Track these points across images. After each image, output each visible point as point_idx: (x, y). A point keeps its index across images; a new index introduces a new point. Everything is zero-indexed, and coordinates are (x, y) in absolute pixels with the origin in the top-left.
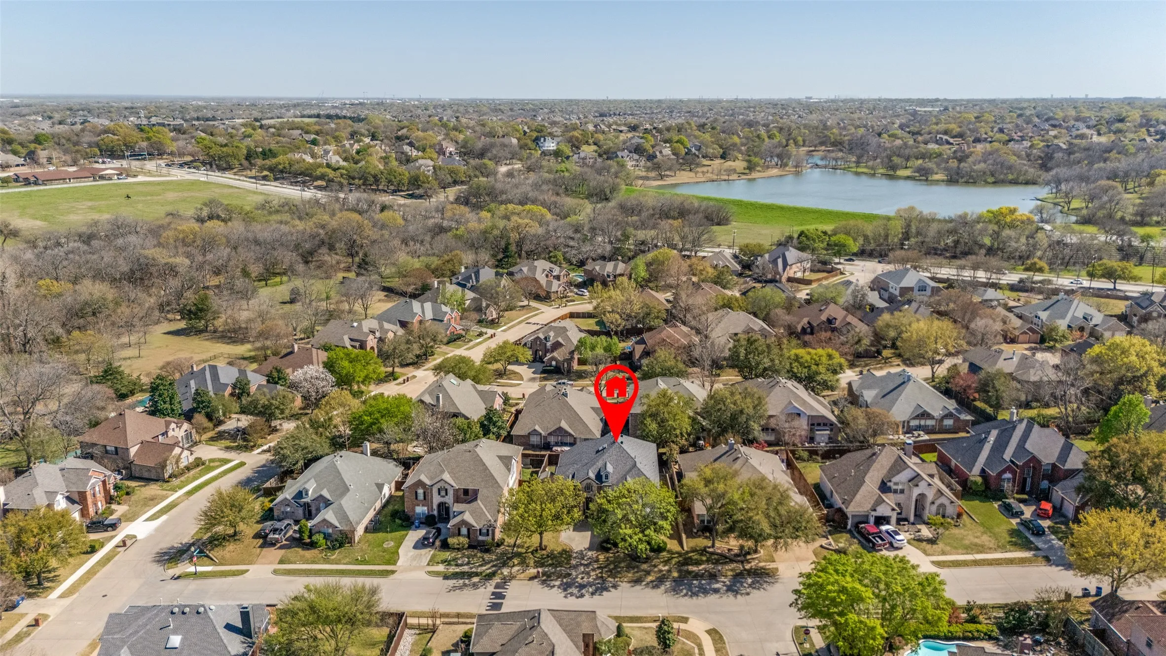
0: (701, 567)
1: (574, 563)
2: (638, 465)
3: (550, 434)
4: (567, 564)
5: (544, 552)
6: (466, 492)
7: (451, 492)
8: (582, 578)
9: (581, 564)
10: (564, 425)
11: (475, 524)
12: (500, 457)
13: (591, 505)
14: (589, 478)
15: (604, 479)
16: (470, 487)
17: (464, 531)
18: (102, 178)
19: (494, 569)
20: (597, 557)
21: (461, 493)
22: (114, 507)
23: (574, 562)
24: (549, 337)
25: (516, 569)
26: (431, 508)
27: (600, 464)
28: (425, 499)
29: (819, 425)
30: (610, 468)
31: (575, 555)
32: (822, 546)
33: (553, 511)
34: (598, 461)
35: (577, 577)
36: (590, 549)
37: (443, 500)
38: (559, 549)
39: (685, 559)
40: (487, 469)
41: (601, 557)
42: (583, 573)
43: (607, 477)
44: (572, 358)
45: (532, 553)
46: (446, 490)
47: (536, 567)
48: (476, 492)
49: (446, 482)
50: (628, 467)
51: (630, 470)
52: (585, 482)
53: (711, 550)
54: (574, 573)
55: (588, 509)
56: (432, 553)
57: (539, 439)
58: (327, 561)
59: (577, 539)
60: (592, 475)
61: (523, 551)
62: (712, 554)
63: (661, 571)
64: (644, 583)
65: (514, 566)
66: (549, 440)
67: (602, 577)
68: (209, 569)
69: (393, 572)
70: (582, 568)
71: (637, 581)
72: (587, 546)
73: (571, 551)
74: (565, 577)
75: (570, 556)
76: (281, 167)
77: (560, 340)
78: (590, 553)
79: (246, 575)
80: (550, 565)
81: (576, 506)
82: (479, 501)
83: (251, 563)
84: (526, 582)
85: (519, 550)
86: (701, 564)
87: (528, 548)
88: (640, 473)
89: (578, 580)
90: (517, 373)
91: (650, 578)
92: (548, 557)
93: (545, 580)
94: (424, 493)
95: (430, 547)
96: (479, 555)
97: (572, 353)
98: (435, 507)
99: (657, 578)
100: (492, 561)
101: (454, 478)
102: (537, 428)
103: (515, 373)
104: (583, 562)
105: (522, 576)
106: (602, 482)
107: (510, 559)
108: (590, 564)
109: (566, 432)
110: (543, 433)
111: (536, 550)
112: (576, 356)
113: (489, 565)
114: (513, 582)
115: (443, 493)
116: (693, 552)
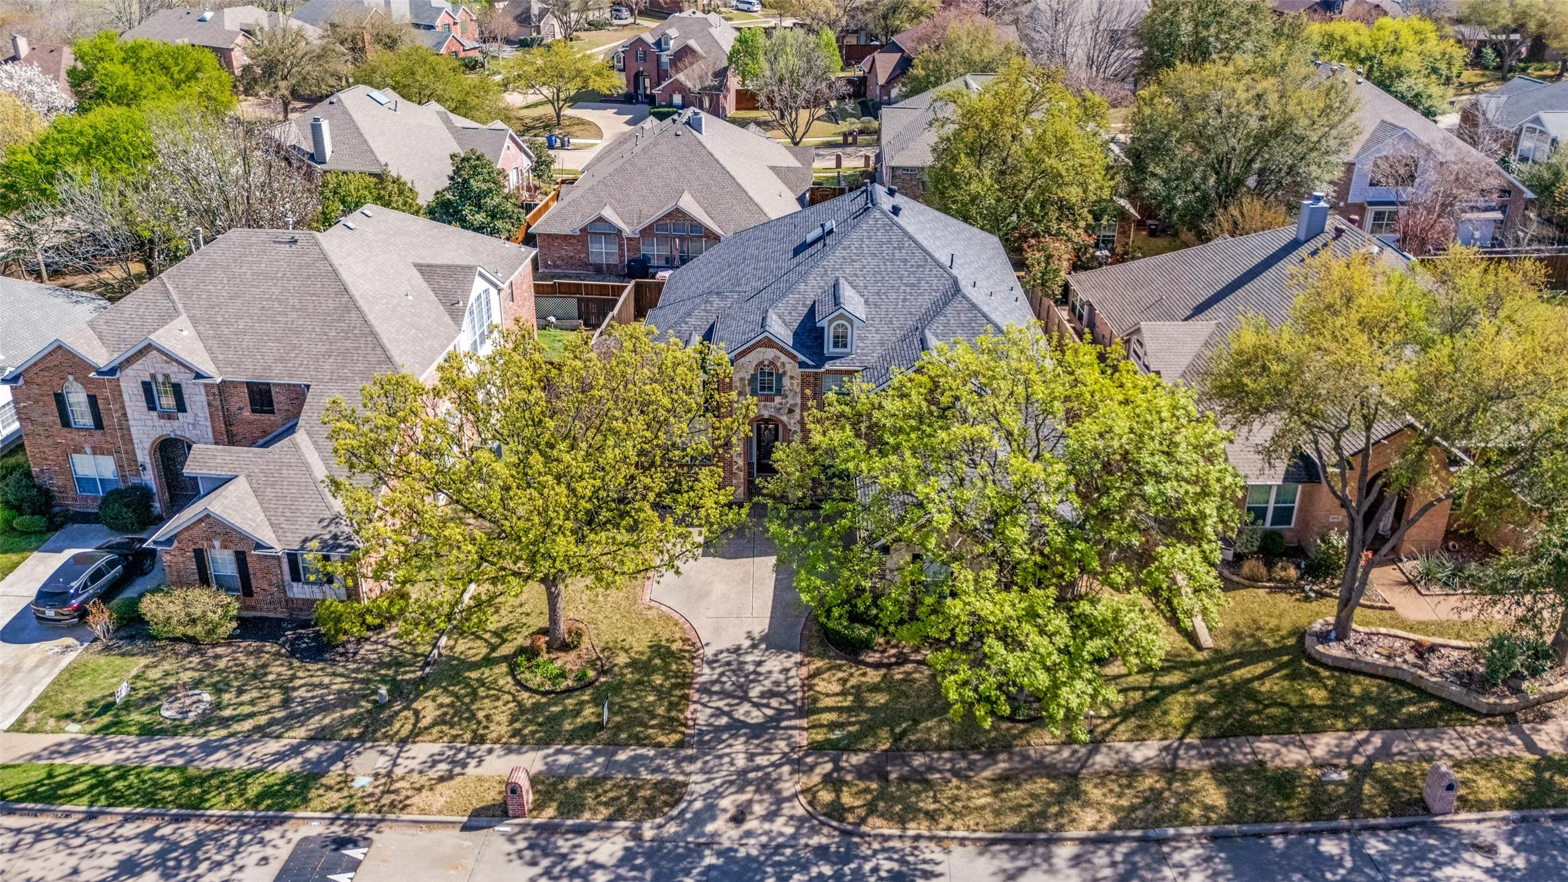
0: (1323, 744)
1: (703, 716)
2: (967, 289)
3: (647, 232)
4: (670, 724)
5: (568, 661)
6: (261, 396)
7: (197, 399)
8: (738, 818)
9: (736, 726)
10: (689, 204)
11: (266, 535)
12: (427, 271)
13: (780, 454)
14: (769, 343)
15: (829, 349)
16: (277, 376)
17: (223, 561)
19: (314, 752)
20: (807, 685)
21: (241, 400)
23: (700, 714)
24: (668, 38)
25: (422, 750)
26: (127, 462)
27: (811, 288)
28: (99, 424)
30: (853, 302)
31: (707, 674)
33: (585, 488)
34: (803, 277)
35: (710, 812)
36: (773, 641)
37: (167, 429)
38: (640, 643)
39: (1226, 695)
40: (353, 305)
41: (827, 685)
42: (741, 780)
43: (841, 341)
44: (722, 87)
45: (511, 661)
46: (177, 390)
47: (519, 742)
48: (299, 394)
49: (171, 358)
50: (924, 302)
51: (937, 309)
52: (753, 358)
53: (1336, 650)
54: (698, 785)
55: (767, 469)
56: (71, 657)
57: (615, 249)
59: (719, 588)
60: (781, 329)
61: (472, 649)
62: (1344, 669)
63: (1133, 772)
64: (1064, 852)
65: (415, 735)
66: (644, 250)
67: (836, 811)
70: (737, 751)
71: (1023, 839)
72: (761, 626)
73: (692, 649)
74: (651, 810)
75: (685, 680)
77: (692, 43)
78: (774, 664)
80: (587, 732)
81: (707, 460)
82: (300, 436)
84: (453, 837)
85: (462, 646)
86: (1312, 729)
87: (501, 634)
88: (977, 319)
89: (719, 825)
90: (590, 123)
91: (1088, 821)
92: (584, 684)
93: (549, 829)
94: (93, 400)
95: (69, 630)
96: (278, 669)
97: (721, 74)
98: (143, 455)
99: (1126, 819)
100: (323, 707)
101: (214, 341)
102: (609, 213)
103: (582, 122)
104: (743, 711)
105: (437, 799)
106: (821, 359)
107: (404, 692)
108: (774, 722)
109: (697, 226)
110: (627, 231)
111: (530, 652)
112: (734, 83)
113: (300, 733)
115: (168, 401)
116: (1249, 658)
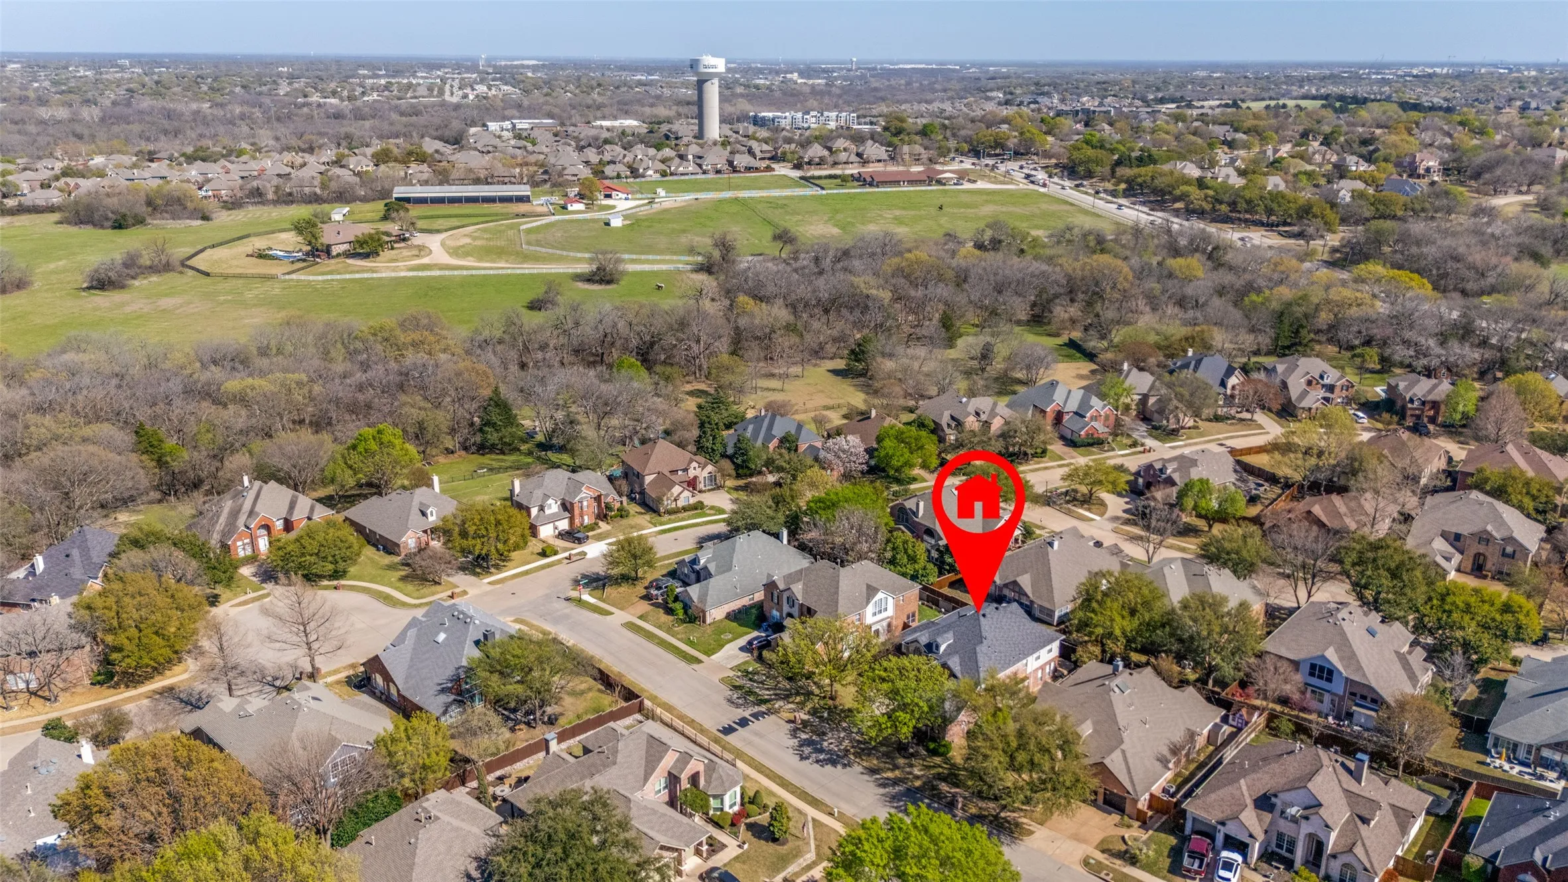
0: (953, 790)
6: (809, 610)
10: (1025, 579)
17: (780, 649)
18: (939, 182)
19: (774, 697)
22: (601, 524)
25: (791, 705)
28: (777, 603)
29: (1364, 697)
31: (853, 719)
32: (1123, 838)
35: (827, 740)
37: (790, 610)
38: (847, 707)
42: (838, 739)
47: (807, 713)
54: (830, 735)
56: (747, 658)
58: (669, 631)
63: (910, 773)
65: (792, 702)
67: (848, 751)
68: (592, 600)
69: (699, 661)
70: (842, 734)
71: (872, 771)
73: (856, 713)
74: (817, 735)
76: (1139, 180)
79: (608, 617)
83: (622, 609)
85: (815, 690)
86: (957, 787)
87: (824, 691)
89: (825, 743)
93: (797, 729)
94: (778, 597)
114: (773, 717)
